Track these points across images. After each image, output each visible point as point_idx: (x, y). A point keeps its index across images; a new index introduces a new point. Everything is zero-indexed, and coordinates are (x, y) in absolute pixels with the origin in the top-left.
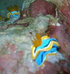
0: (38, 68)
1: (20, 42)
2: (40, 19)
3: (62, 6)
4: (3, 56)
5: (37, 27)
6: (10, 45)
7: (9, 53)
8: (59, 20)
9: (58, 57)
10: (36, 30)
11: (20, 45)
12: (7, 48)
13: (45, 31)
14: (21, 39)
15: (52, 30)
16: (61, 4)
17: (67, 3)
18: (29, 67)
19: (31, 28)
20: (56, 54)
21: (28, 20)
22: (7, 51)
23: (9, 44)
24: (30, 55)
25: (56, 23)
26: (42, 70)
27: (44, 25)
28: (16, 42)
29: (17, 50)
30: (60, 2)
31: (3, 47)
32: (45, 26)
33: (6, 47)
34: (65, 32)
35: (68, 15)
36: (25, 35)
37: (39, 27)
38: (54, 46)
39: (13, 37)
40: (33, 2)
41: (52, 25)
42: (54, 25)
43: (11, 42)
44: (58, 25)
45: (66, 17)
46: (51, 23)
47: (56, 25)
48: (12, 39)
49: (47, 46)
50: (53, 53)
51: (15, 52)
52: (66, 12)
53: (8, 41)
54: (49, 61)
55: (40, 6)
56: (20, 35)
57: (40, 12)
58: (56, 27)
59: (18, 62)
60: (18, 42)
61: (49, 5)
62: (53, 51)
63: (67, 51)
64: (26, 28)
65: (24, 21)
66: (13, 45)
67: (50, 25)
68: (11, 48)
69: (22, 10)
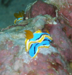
0: (32, 60)
1: (18, 39)
2: (37, 18)
3: (63, 8)
4: (2, 52)
5: (34, 25)
6: (9, 42)
7: (8, 49)
8: (56, 19)
9: (51, 50)
10: (33, 28)
11: (17, 41)
12: (6, 45)
13: (42, 28)
14: (18, 36)
15: (49, 28)
16: (63, 6)
17: (68, 5)
18: (24, 59)
19: (29, 27)
20: (48, 47)
21: (28, 21)
22: (5, 47)
23: (7, 41)
24: (24, 49)
25: (53, 22)
26: (35, 61)
27: (41, 23)
28: (14, 39)
29: (14, 46)
30: (61, 4)
31: (2, 43)
32: (41, 25)
33: (5, 43)
34: (61, 30)
35: (70, 17)
36: (22, 32)
37: (36, 25)
38: (46, 39)
39: (11, 35)
40: (33, 5)
41: (48, 24)
42: (51, 23)
43: (9, 39)
44: (55, 23)
45: (68, 19)
46: (48, 22)
47: (53, 23)
48: (11, 36)
49: (39, 39)
50: (45, 46)
51: (13, 47)
52: (67, 14)
53: (7, 38)
54: (41, 53)
55: (40, 8)
56: (18, 33)
57: (40, 13)
58: (53, 25)
59: (15, 56)
60: (16, 39)
61: (49, 6)
62: (46, 44)
63: (63, 47)
64: (24, 27)
65: (25, 22)
66: (11, 41)
67: (47, 23)
68: (9, 44)
69: (25, 13)
